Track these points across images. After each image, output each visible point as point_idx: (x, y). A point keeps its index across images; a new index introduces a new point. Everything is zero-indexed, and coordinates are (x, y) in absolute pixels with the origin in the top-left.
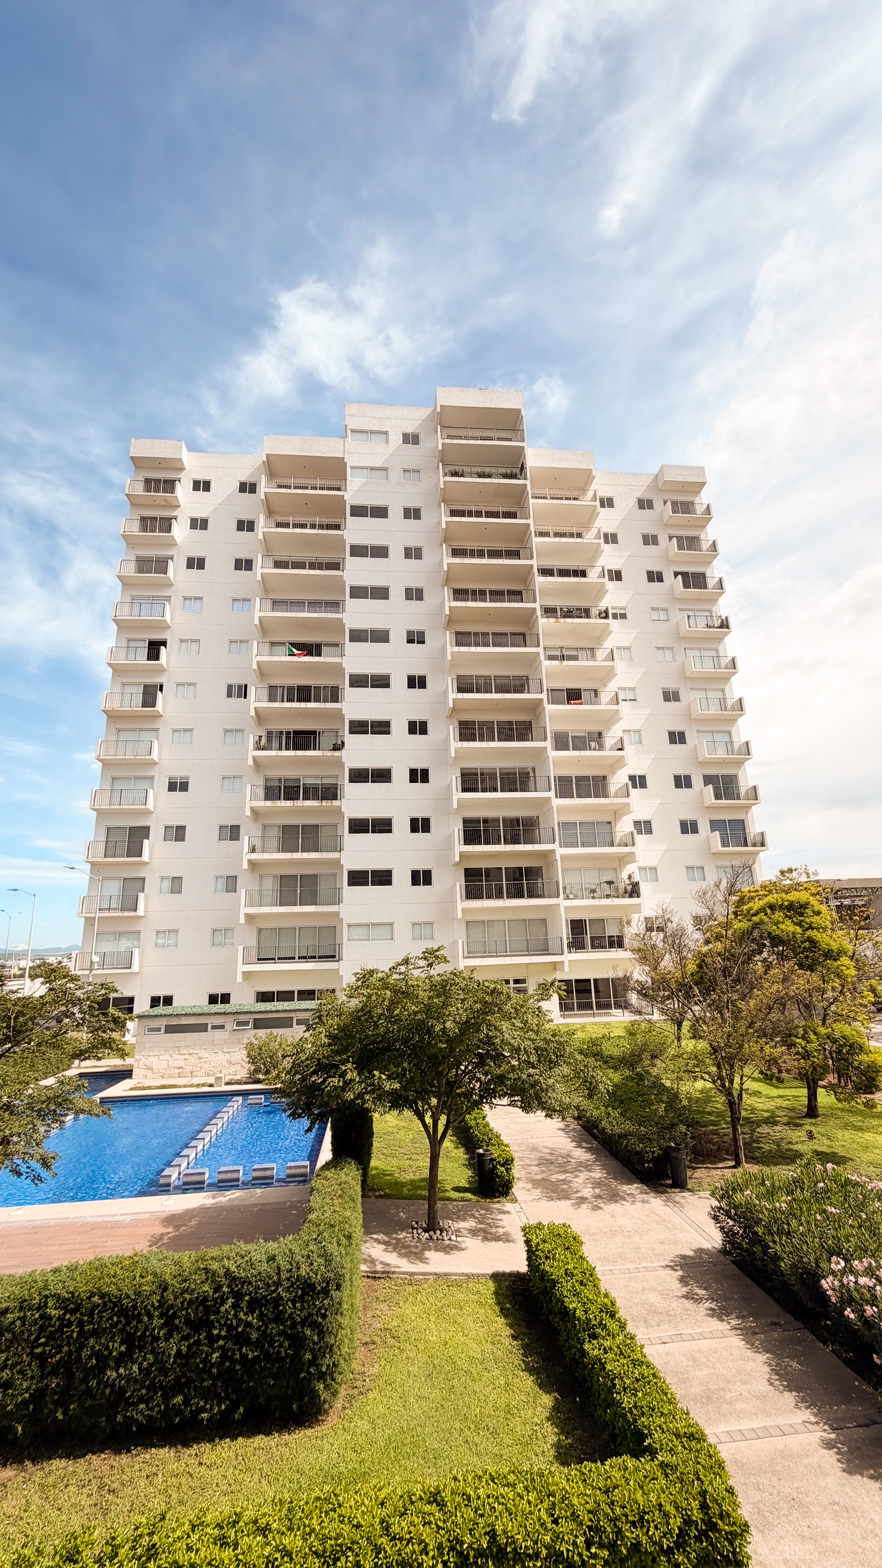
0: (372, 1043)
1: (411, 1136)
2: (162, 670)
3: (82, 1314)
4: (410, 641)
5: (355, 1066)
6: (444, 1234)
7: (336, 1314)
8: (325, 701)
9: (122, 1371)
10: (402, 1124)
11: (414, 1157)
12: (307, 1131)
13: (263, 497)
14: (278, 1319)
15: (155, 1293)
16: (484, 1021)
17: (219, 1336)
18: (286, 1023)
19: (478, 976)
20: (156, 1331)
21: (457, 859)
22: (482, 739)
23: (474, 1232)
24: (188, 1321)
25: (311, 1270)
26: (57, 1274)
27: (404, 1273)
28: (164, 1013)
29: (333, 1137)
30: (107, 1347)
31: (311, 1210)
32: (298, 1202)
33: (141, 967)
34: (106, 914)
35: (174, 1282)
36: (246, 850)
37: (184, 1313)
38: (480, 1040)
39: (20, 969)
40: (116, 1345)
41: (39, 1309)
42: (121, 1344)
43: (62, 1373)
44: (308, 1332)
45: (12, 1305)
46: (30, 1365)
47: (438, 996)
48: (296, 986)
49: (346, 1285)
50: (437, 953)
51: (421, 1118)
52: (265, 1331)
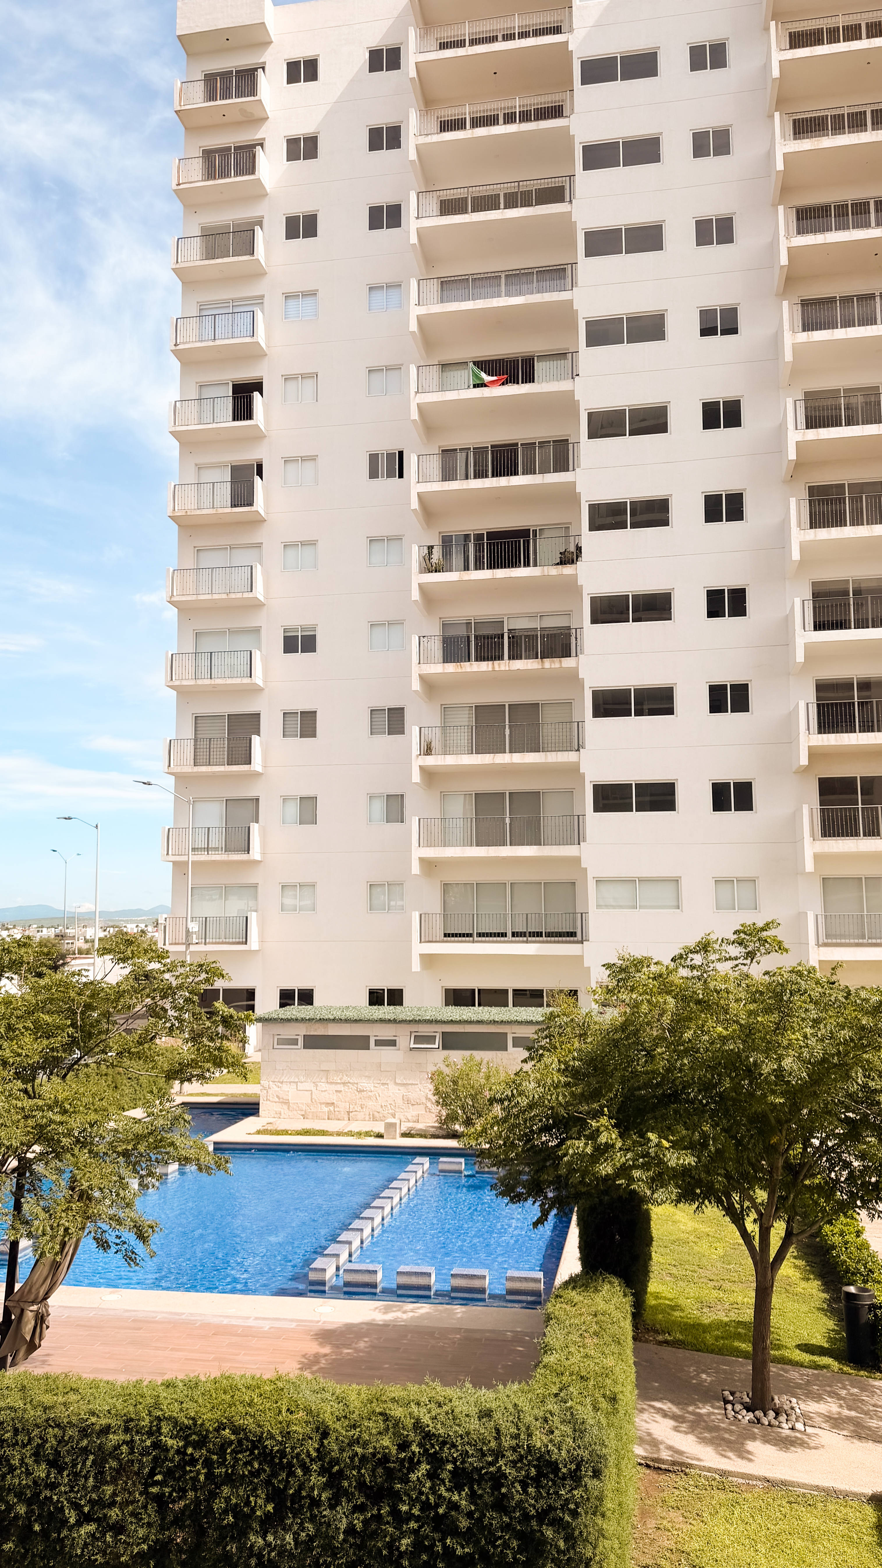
0: (646, 1086)
1: (721, 1251)
2: (258, 437)
3: (209, 1451)
4: (707, 331)
5: (613, 1121)
6: (783, 1418)
7: (594, 1514)
8: (544, 471)
9: (270, 1538)
10: (704, 1228)
11: (727, 1285)
12: (536, 1225)
13: (413, 73)
14: (501, 1505)
15: (311, 1438)
16: (858, 1061)
17: (410, 1517)
18: (496, 1042)
19: (845, 980)
20: (316, 1493)
21: (804, 761)
22: (857, 521)
23: (836, 1422)
24: (361, 1485)
25: (551, 1441)
26: (171, 1390)
27: (709, 1470)
28: (301, 1015)
29: (581, 1236)
30: (247, 1503)
31: (547, 1349)
32: (526, 1334)
33: (262, 941)
34: (203, 857)
35: (338, 1426)
36: (415, 750)
37: (354, 1473)
38: (850, 1096)
39: (86, 941)
40: (260, 1502)
41: (150, 1434)
42: (268, 1500)
43: (190, 1526)
44: (549, 1533)
45: (113, 1422)
46: (145, 1507)
47: (768, 1011)
48: (510, 982)
49: (610, 1472)
50: (765, 934)
51: (738, 1219)
52: (480, 1520)
